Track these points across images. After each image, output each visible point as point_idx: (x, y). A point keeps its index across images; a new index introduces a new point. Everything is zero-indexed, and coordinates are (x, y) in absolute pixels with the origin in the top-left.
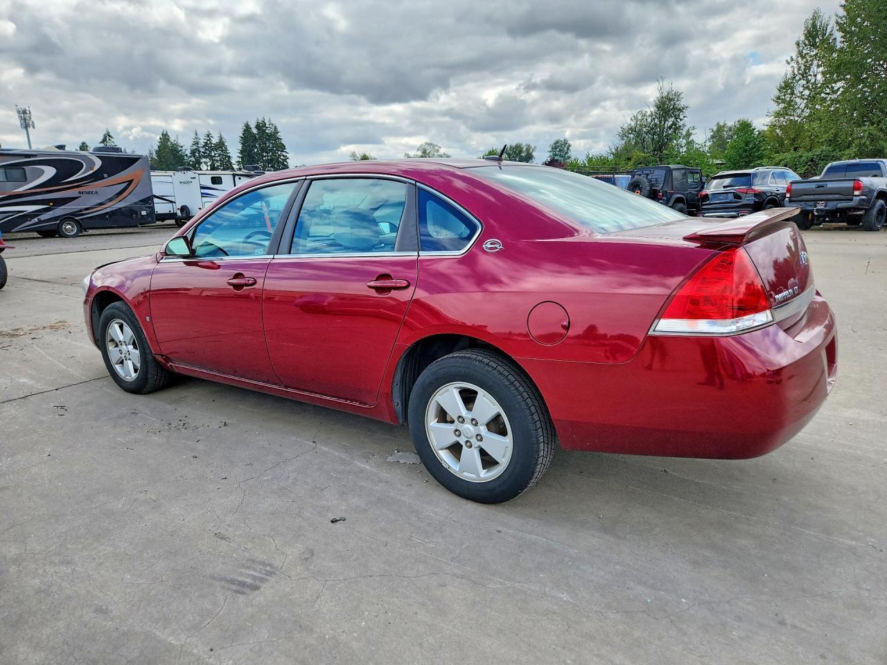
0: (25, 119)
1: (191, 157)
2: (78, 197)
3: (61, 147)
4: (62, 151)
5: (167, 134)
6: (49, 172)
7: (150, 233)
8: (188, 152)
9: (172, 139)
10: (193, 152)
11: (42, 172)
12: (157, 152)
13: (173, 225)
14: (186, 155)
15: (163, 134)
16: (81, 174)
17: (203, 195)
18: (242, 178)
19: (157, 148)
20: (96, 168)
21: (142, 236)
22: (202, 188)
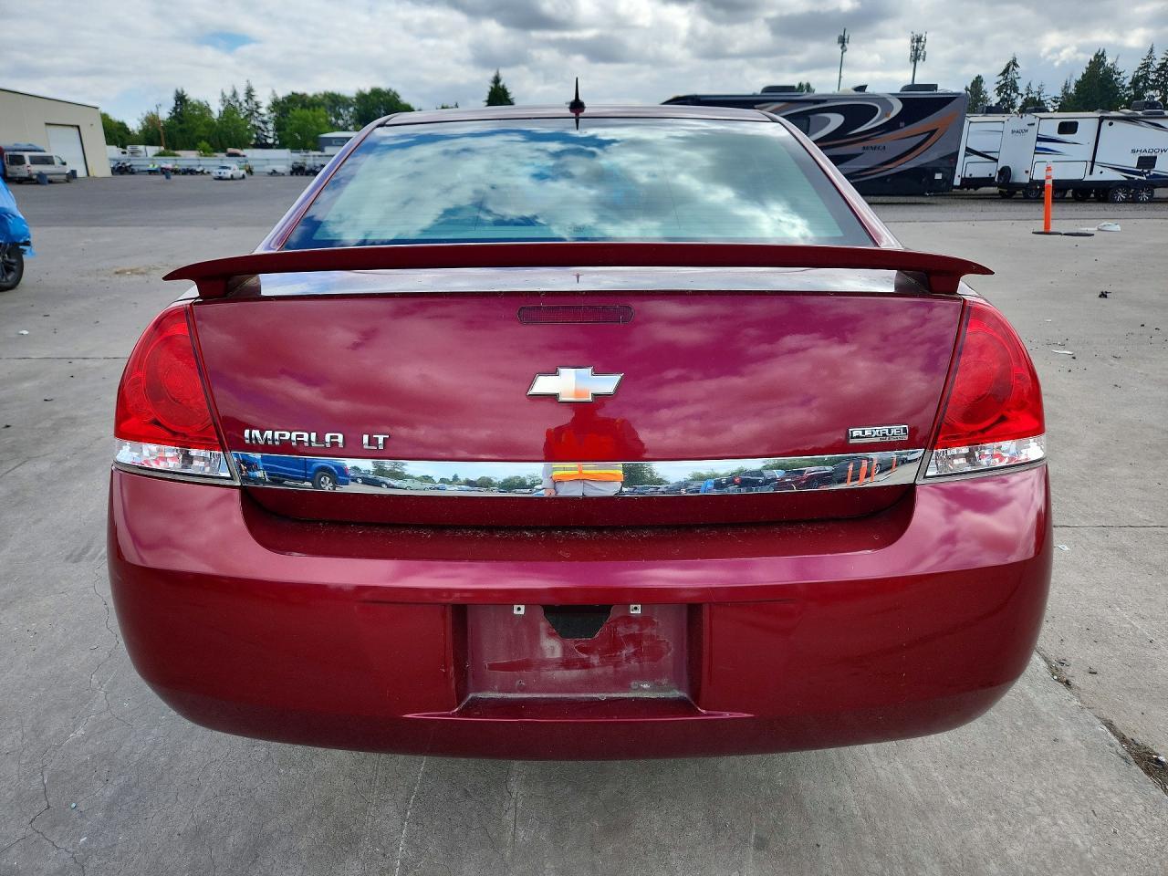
0: (917, 49)
1: (1129, 89)
2: (861, 154)
3: (862, 88)
4: (861, 93)
5: (1103, 55)
6: (836, 120)
7: (941, 205)
8: (1127, 83)
9: (1109, 61)
10: (1135, 82)
11: (828, 121)
12: (1078, 84)
13: (996, 195)
14: (1123, 87)
15: (1097, 56)
16: (874, 122)
17: (1038, 150)
18: (1114, 122)
19: (1079, 77)
20: (893, 114)
21: (930, 208)
22: (1039, 139)
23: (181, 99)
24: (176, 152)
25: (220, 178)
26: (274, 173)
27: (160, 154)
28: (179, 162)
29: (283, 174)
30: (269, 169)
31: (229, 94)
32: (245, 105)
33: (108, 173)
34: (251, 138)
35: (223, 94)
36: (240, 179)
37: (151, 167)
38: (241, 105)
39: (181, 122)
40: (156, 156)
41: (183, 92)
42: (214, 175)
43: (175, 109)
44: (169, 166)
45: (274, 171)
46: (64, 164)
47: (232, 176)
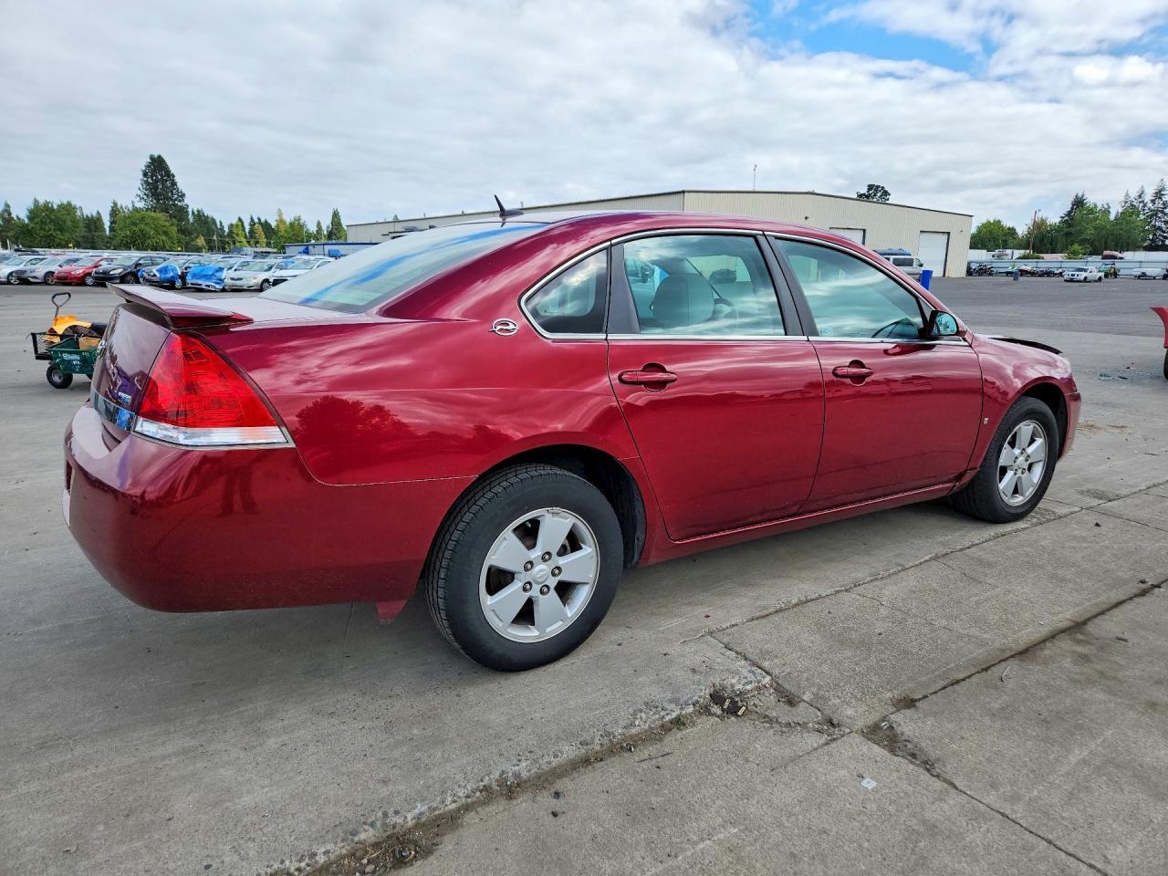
23: (1079, 203)
24: (1041, 255)
25: (1072, 281)
26: (1143, 276)
27: (1024, 257)
28: (1039, 265)
29: (1154, 278)
30: (1137, 272)
31: (1134, 194)
32: (1150, 205)
33: (963, 273)
34: (1144, 240)
35: (1127, 195)
36: (1095, 281)
37: (1010, 269)
38: (1145, 205)
39: (1070, 226)
40: (1018, 258)
41: (1083, 196)
42: (1066, 277)
43: (1070, 212)
44: (1028, 268)
45: (1144, 274)
46: (921, 265)
47: (1086, 278)
